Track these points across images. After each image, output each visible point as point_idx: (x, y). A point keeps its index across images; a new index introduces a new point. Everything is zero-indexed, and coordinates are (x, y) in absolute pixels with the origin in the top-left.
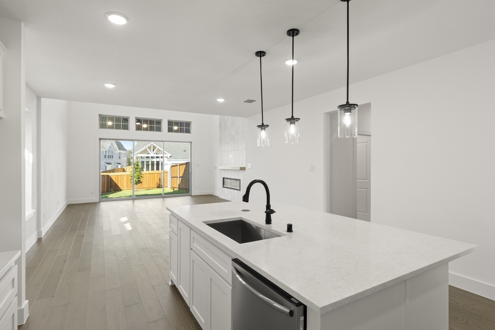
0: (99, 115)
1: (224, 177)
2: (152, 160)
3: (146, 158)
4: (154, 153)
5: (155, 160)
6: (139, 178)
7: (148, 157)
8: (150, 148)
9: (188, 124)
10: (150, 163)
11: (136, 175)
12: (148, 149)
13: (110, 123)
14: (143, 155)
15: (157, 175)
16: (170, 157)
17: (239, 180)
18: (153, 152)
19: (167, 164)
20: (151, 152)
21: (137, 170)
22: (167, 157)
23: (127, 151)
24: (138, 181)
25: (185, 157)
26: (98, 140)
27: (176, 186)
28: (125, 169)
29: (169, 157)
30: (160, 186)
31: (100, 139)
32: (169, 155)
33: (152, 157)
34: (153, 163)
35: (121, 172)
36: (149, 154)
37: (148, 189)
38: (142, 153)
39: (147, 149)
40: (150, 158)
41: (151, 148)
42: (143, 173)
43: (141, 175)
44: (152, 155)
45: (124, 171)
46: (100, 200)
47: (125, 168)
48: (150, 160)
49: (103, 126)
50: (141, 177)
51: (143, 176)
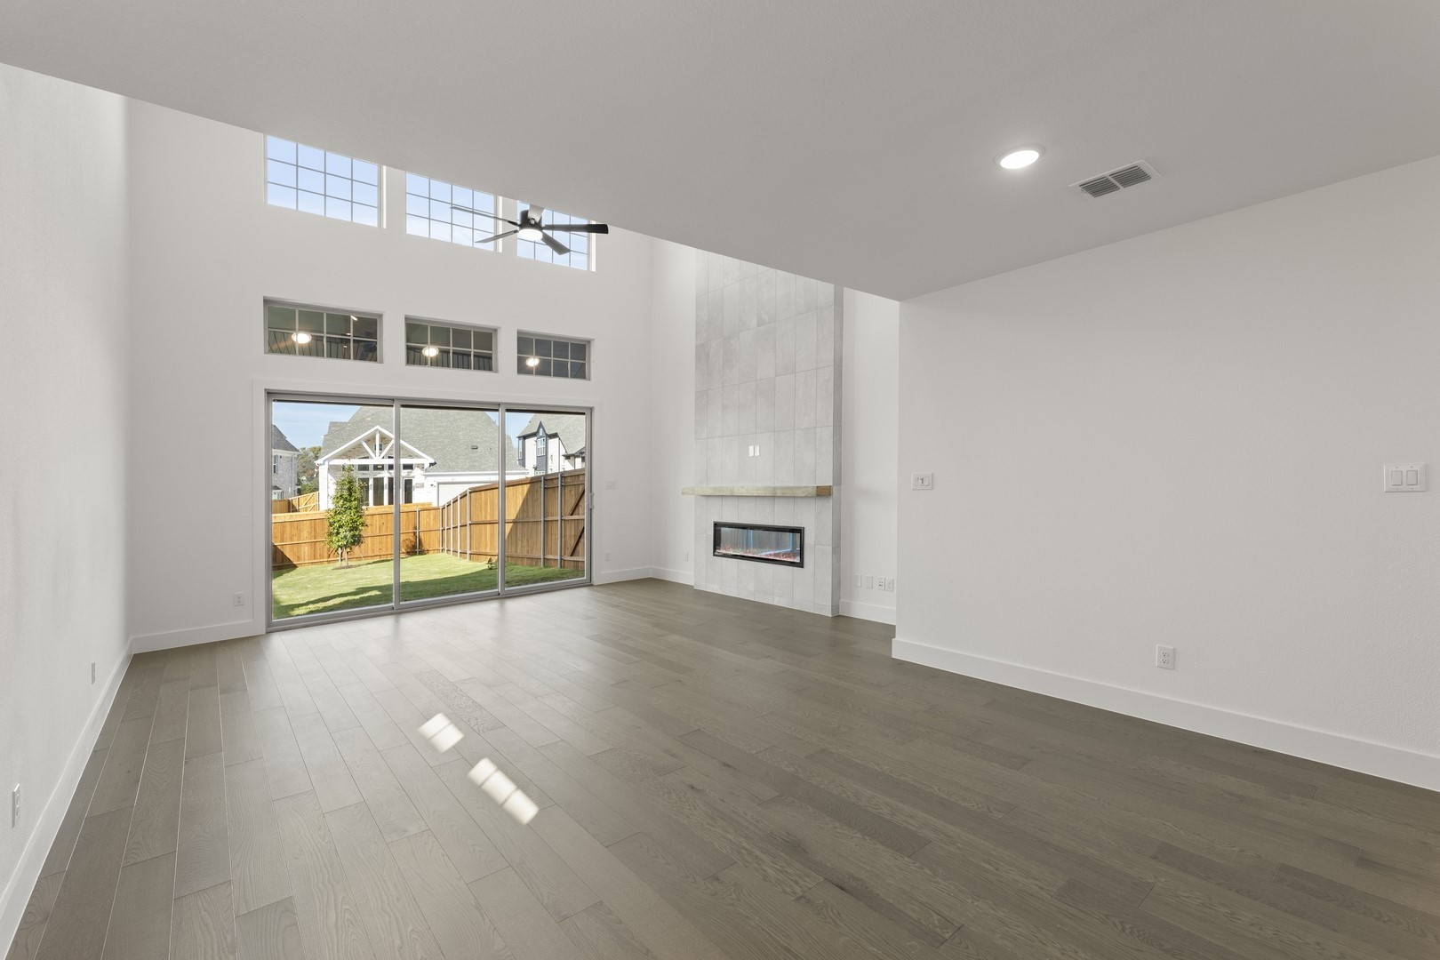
0: (266, 301)
1: (718, 520)
2: (378, 476)
3: (359, 470)
4: (382, 456)
5: (385, 475)
6: (356, 529)
7: (364, 468)
8: (370, 440)
9: (580, 349)
10: (371, 482)
11: (345, 518)
12: (364, 444)
13: (302, 338)
14: (346, 462)
15: (408, 516)
16: (431, 464)
17: (798, 531)
18: (381, 453)
19: (422, 486)
20: (375, 453)
21: (348, 504)
22: (421, 466)
23: (296, 450)
24: (353, 536)
25: (475, 464)
26: (263, 395)
27: (488, 551)
28: (295, 503)
29: (427, 466)
30: (417, 550)
31: (272, 395)
32: (427, 460)
33: (376, 467)
34: (378, 482)
35: (281, 512)
36: (368, 458)
37: (377, 559)
38: (346, 455)
39: (361, 445)
40: (371, 468)
41: (375, 441)
42: (366, 513)
43: (361, 520)
44: (377, 459)
45: (291, 508)
46: (269, 624)
47: (295, 499)
48: (371, 476)
49: (277, 341)
50: (362, 524)
51: (368, 522)
